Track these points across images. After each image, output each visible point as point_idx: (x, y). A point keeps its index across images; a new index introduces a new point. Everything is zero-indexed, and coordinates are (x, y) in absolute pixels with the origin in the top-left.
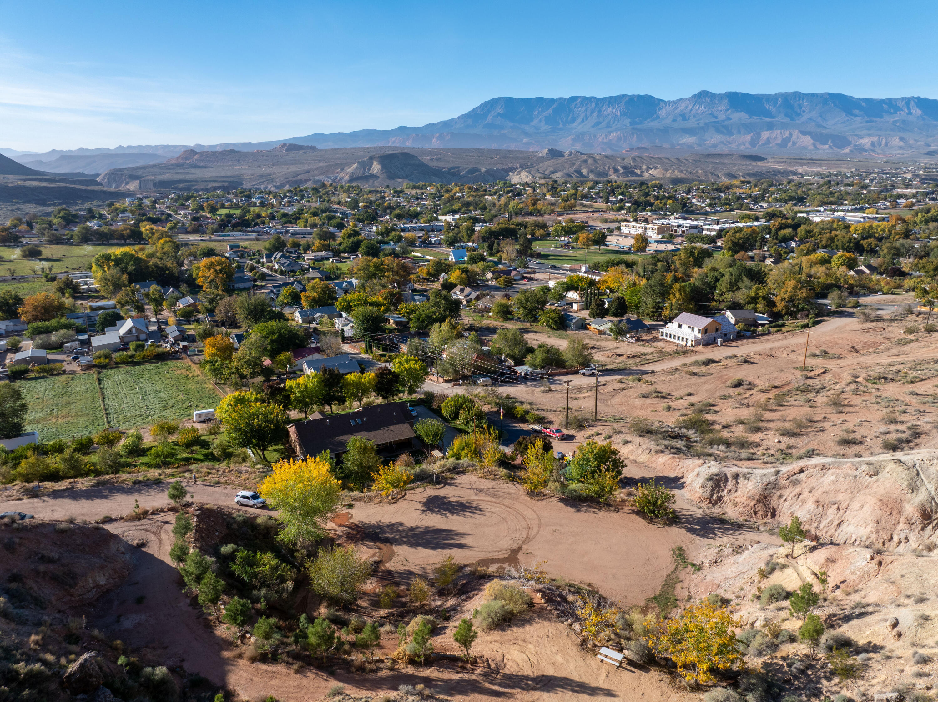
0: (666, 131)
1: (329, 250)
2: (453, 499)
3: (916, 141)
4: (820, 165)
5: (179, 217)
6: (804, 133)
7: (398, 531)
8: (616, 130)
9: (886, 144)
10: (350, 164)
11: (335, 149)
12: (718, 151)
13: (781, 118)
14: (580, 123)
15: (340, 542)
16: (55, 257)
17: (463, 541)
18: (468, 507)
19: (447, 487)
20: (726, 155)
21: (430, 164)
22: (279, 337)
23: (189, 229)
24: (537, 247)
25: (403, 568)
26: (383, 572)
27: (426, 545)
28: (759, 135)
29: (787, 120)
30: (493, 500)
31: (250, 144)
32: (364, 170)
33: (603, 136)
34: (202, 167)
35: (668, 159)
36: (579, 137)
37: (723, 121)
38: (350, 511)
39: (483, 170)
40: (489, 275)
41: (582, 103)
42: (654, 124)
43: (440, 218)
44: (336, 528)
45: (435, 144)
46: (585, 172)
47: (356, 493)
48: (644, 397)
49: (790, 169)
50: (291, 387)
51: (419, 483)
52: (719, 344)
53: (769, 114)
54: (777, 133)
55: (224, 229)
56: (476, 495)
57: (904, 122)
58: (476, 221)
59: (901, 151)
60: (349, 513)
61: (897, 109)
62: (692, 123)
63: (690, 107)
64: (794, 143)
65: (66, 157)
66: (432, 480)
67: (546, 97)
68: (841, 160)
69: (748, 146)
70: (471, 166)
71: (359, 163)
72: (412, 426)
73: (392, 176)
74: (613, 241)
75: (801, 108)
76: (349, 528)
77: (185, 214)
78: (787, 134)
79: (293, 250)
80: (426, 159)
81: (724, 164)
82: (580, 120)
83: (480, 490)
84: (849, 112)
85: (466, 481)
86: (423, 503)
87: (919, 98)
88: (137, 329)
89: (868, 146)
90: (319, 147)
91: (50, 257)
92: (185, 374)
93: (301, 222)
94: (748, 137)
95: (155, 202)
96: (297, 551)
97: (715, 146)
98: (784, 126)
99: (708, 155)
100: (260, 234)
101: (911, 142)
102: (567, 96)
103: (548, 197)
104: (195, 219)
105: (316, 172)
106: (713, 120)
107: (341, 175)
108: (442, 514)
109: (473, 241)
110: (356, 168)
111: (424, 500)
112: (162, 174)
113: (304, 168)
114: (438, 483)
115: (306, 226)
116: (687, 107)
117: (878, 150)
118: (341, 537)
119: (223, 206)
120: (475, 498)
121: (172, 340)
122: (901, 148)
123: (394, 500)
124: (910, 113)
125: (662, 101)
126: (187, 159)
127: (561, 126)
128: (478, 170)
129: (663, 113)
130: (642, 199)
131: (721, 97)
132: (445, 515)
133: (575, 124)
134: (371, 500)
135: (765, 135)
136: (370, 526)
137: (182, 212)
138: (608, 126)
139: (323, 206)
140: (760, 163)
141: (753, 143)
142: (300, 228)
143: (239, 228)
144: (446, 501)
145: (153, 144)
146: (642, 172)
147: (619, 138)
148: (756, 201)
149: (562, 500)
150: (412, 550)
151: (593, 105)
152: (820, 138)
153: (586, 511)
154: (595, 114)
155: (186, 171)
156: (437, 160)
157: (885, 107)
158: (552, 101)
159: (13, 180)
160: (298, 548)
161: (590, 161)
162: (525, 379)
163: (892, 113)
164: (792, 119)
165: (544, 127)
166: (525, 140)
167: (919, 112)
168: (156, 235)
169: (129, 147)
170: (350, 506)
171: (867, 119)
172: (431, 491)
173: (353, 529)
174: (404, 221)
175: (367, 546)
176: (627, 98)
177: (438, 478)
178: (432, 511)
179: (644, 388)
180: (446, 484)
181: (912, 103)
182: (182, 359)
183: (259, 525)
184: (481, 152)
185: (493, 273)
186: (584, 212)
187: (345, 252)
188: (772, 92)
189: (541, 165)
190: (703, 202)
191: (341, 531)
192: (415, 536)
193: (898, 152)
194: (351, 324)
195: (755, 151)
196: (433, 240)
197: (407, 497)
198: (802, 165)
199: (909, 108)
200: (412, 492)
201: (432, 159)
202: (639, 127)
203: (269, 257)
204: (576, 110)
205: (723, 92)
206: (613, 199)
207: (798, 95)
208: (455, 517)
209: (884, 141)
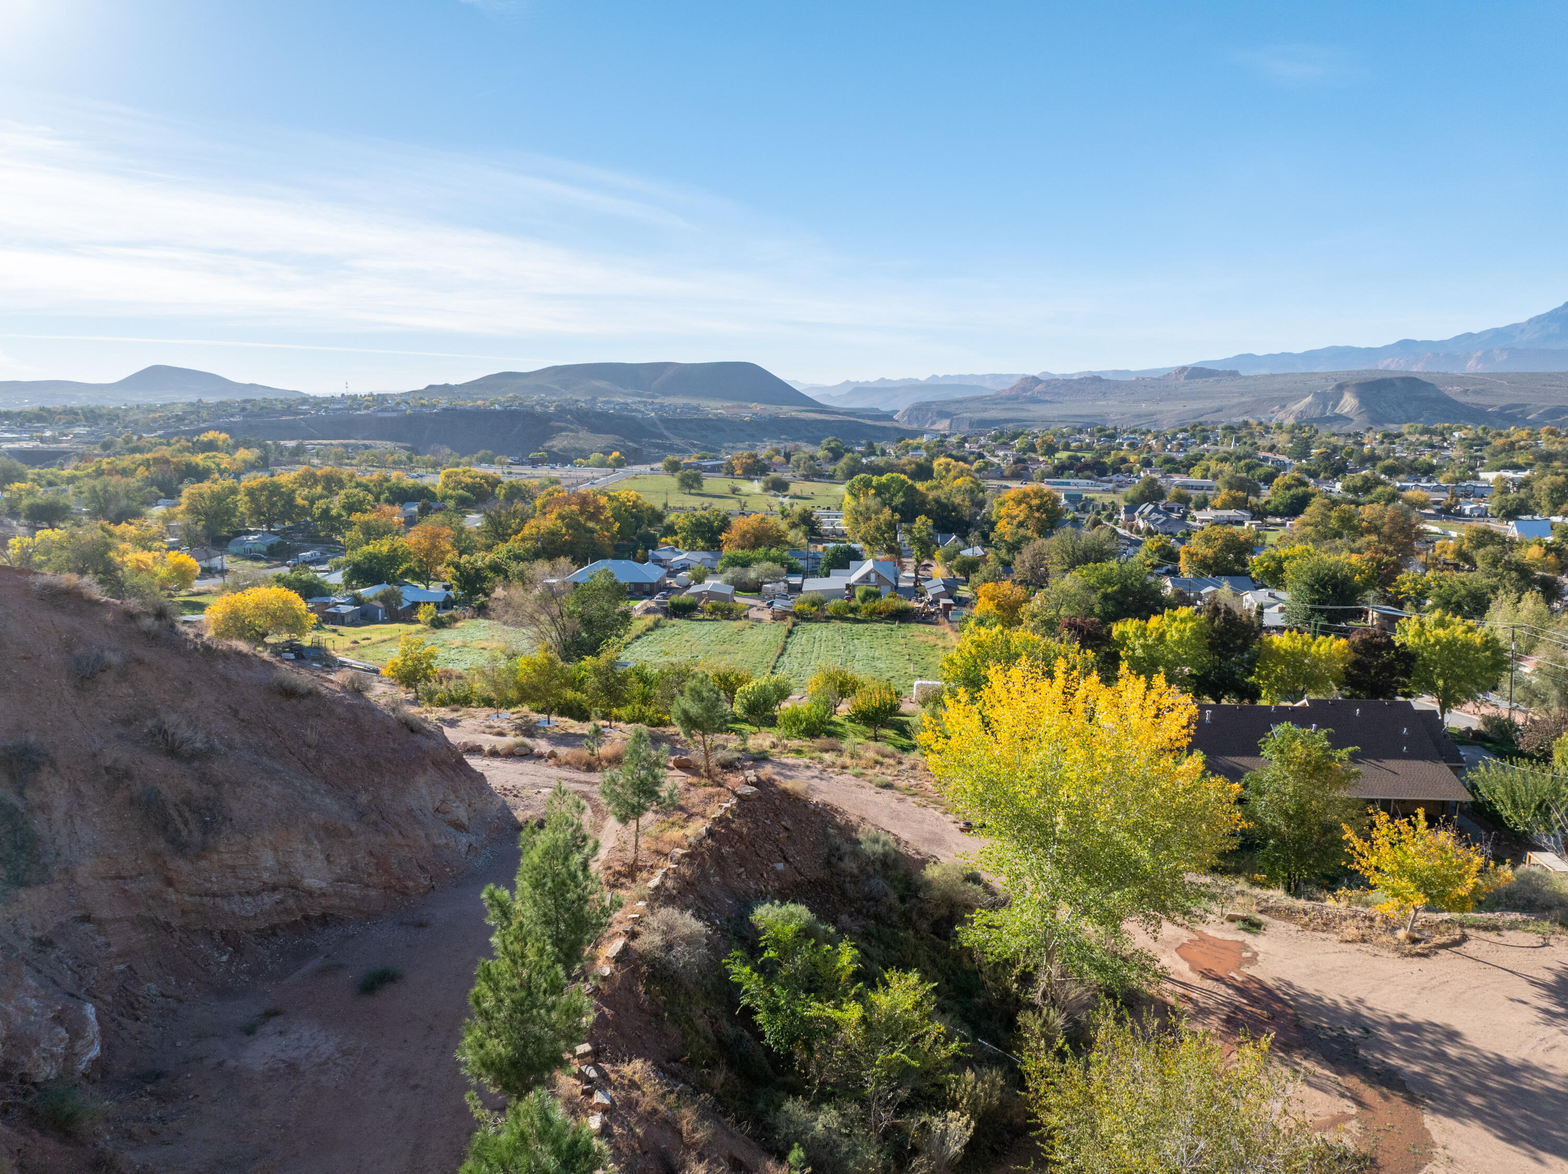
1: (1246, 509)
5: (996, 460)
7: (1442, 1056)
10: (1297, 399)
11: (1273, 376)
16: (804, 494)
21: (1462, 399)
22: (1120, 591)
23: (1006, 473)
31: (1127, 372)
32: (1325, 408)
34: (1047, 401)
38: (1248, 938)
43: (1483, 475)
44: (1194, 979)
45: (1472, 366)
47: (1277, 895)
50: (1123, 636)
51: (1516, 917)
55: (1062, 474)
60: (1244, 946)
65: (860, 390)
70: (1554, 404)
71: (1316, 395)
72: (1458, 772)
73: (1378, 420)
76: (1240, 991)
77: (1007, 455)
79: (1176, 506)
80: (1453, 391)
86: (1545, 986)
88: (878, 576)
90: (1243, 373)
91: (799, 493)
92: (932, 643)
93: (1197, 471)
95: (965, 440)
100: (1120, 485)
104: (1018, 461)
105: (1234, 411)
107: (1281, 415)
110: (1310, 405)
111: (1549, 978)
112: (985, 410)
113: (1216, 404)
115: (1204, 477)
118: (1202, 1012)
119: (1067, 448)
121: (930, 597)
123: (1420, 947)
126: (1024, 390)
134: (1327, 925)
136: (1317, 1007)
137: (1001, 454)
139: (1241, 450)
142: (1195, 478)
143: (1088, 473)
145: (979, 373)
155: (1021, 406)
156: (1476, 392)
159: (787, 411)
168: (953, 473)
169: (946, 377)
170: (1252, 926)
173: (1254, 1001)
174: (1402, 477)
182: (937, 624)
187: (1276, 513)
191: (1209, 993)
192: (1519, 1097)
194: (1280, 605)
196: (1468, 508)
197: (1470, 947)
200: (1492, 936)
201: (1466, 391)
203: (1130, 510)
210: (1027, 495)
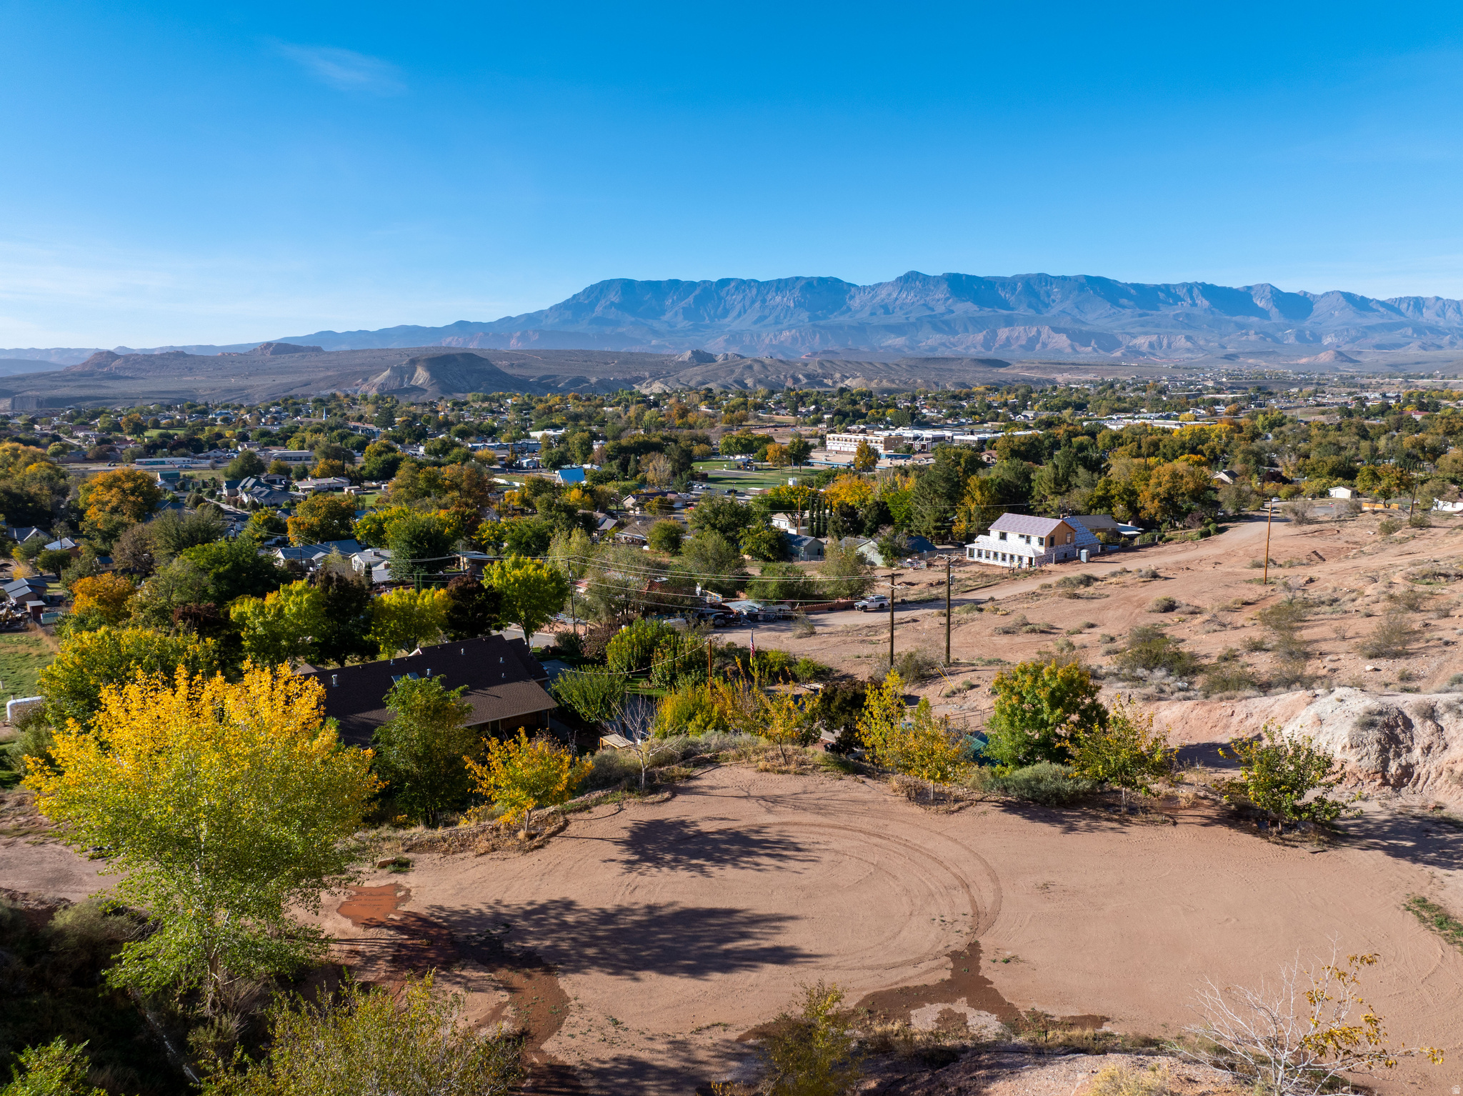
0: (861, 328)
1: (343, 476)
2: (706, 827)
3: (1208, 341)
4: (1087, 372)
5: (75, 442)
6: (1057, 330)
7: (564, 926)
8: (790, 328)
9: (1169, 346)
10: (378, 372)
11: (353, 351)
12: (938, 354)
13: (1022, 311)
14: (735, 318)
15: (370, 977)
17: (782, 940)
18: (760, 843)
19: (680, 798)
20: (953, 359)
21: (510, 371)
22: (232, 569)
23: (90, 455)
24: (699, 467)
25: (608, 1053)
26: (538, 1074)
27: (666, 963)
28: (995, 334)
29: (1031, 312)
30: (820, 819)
31: (212, 347)
32: (402, 380)
33: (771, 336)
34: (127, 378)
35: (871, 363)
36: (734, 338)
37: (943, 314)
38: (400, 879)
39: (594, 380)
40: (629, 502)
41: (737, 288)
42: (844, 319)
43: (533, 434)
44: (358, 932)
45: (514, 345)
46: (749, 382)
47: (419, 832)
48: (1007, 632)
49: (1045, 377)
50: (242, 616)
51: (599, 794)
52: (1084, 558)
53: (1005, 305)
54: (1019, 330)
55: (155, 453)
56: (769, 811)
57: (1188, 315)
58: (595, 437)
59: (1190, 355)
60: (397, 887)
61: (1178, 299)
62: (898, 318)
63: (895, 295)
64: (1045, 345)
66: (637, 782)
67: (683, 279)
68: (1115, 364)
69: (980, 348)
70: (575, 375)
71: (393, 369)
72: (544, 685)
73: (447, 390)
74: (817, 457)
75: (1049, 296)
76: (400, 929)
77: (87, 436)
78: (1034, 331)
79: (277, 478)
80: (502, 365)
81: (951, 370)
82: (734, 313)
83: (776, 800)
84: (1115, 303)
85: (727, 782)
86: (624, 842)
87: (1203, 284)
89: (1145, 348)
90: (326, 349)
92: (23, 653)
93: (293, 442)
94: (980, 337)
95: (33, 421)
96: (203, 1021)
97: (933, 349)
98: (1028, 322)
99: (927, 359)
100: (218, 461)
101: (1202, 343)
102: (715, 279)
103: (703, 408)
104: (102, 441)
105: (322, 384)
106: (928, 313)
107: (364, 387)
108: (690, 867)
109: (593, 462)
110: (389, 377)
111: (626, 835)
112: (55, 387)
113: (304, 378)
114: (655, 790)
115: (301, 448)
116: (890, 295)
117: (1159, 353)
118: (370, 960)
119: (156, 425)
120: (770, 819)
121: (13, 601)
122: (1188, 350)
123: (536, 840)
124: (1194, 304)
125: (854, 285)
126: (99, 365)
127: (707, 321)
128: (584, 380)
129: (856, 303)
130: (849, 408)
131: (937, 280)
132: (700, 869)
133: (727, 320)
134: (464, 846)
135: (1003, 333)
136: (467, 919)
137: (81, 434)
138: (777, 322)
139: (332, 421)
140: (1002, 370)
141: (987, 345)
142: (293, 450)
143: (183, 450)
144: (690, 831)
145: (43, 347)
146: (835, 382)
147: (794, 339)
148: (1015, 410)
149: (1009, 807)
150: (621, 984)
151: (754, 291)
152: (1079, 337)
153: (1090, 829)
154: (757, 305)
155: (98, 383)
156: (520, 366)
157: (1161, 295)
158: (692, 285)
160: (207, 1011)
161: (756, 367)
162: (752, 620)
163: (1171, 304)
164: (1039, 312)
165: (682, 323)
166: (654, 342)
167: (1206, 303)
168: (23, 459)
170: (402, 866)
171: (1139, 311)
172: (639, 811)
173: (413, 934)
174: (472, 439)
175: (467, 985)
176: (803, 282)
177: (650, 777)
178: (658, 862)
179: (1000, 621)
180: (676, 792)
181: (1196, 291)
182: (27, 630)
183: (60, 934)
184: (588, 356)
185: (637, 497)
186: (761, 427)
187: (371, 478)
188: (1009, 274)
189: (682, 374)
190: (939, 412)
191: (374, 940)
192: (620, 936)
193: (1187, 355)
194: (386, 562)
195: (991, 354)
196: (525, 462)
197: (572, 829)
198: (1061, 371)
199: (1192, 298)
200: (585, 815)
201: (512, 365)
202: (822, 323)
203: (232, 485)
204: (729, 298)
205: (940, 274)
206: (803, 410)
207: (1043, 279)
208: (729, 872)
209: (1165, 342)
210: (117, 479)
